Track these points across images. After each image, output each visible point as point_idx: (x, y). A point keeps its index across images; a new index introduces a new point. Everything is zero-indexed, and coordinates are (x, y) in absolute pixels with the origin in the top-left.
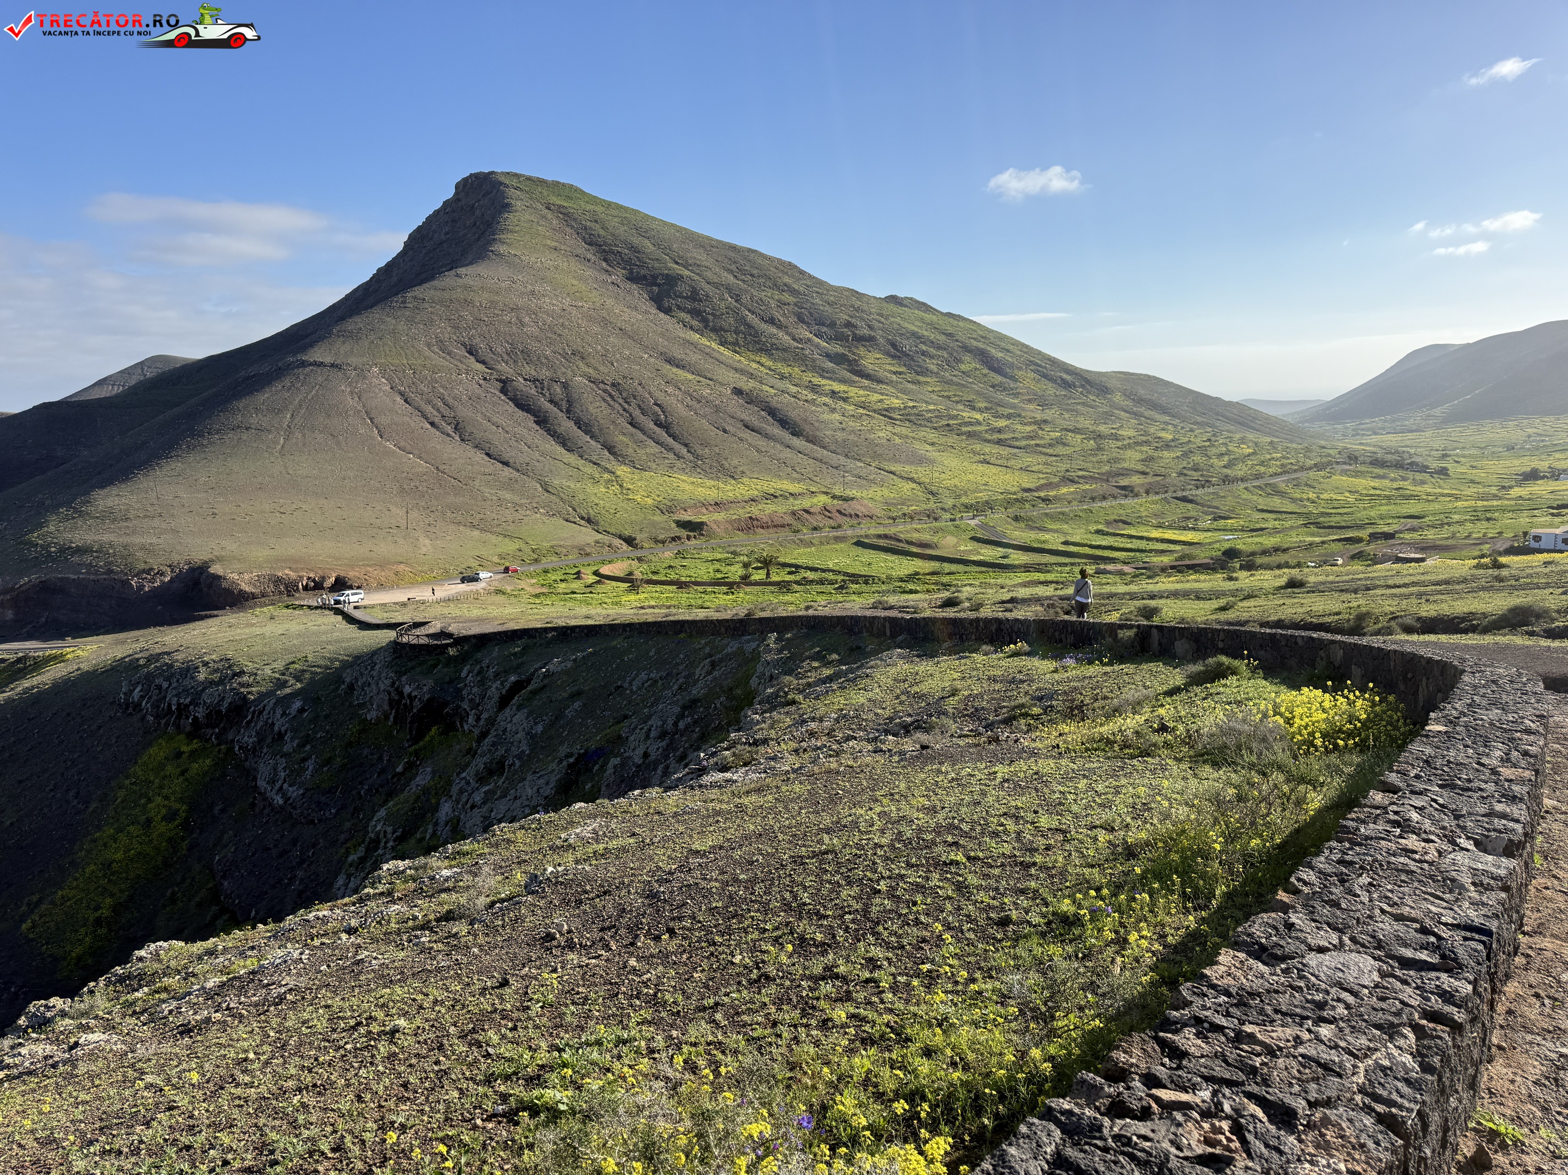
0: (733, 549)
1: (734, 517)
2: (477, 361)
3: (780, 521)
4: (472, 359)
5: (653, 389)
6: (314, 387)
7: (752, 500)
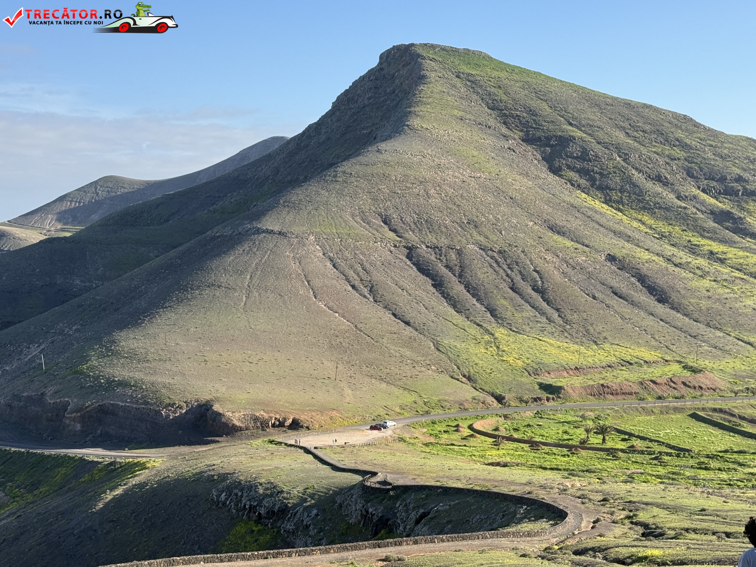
0: (581, 413)
1: (591, 383)
2: (390, 230)
3: (628, 390)
4: (386, 228)
5: (534, 256)
6: (266, 252)
7: (609, 366)
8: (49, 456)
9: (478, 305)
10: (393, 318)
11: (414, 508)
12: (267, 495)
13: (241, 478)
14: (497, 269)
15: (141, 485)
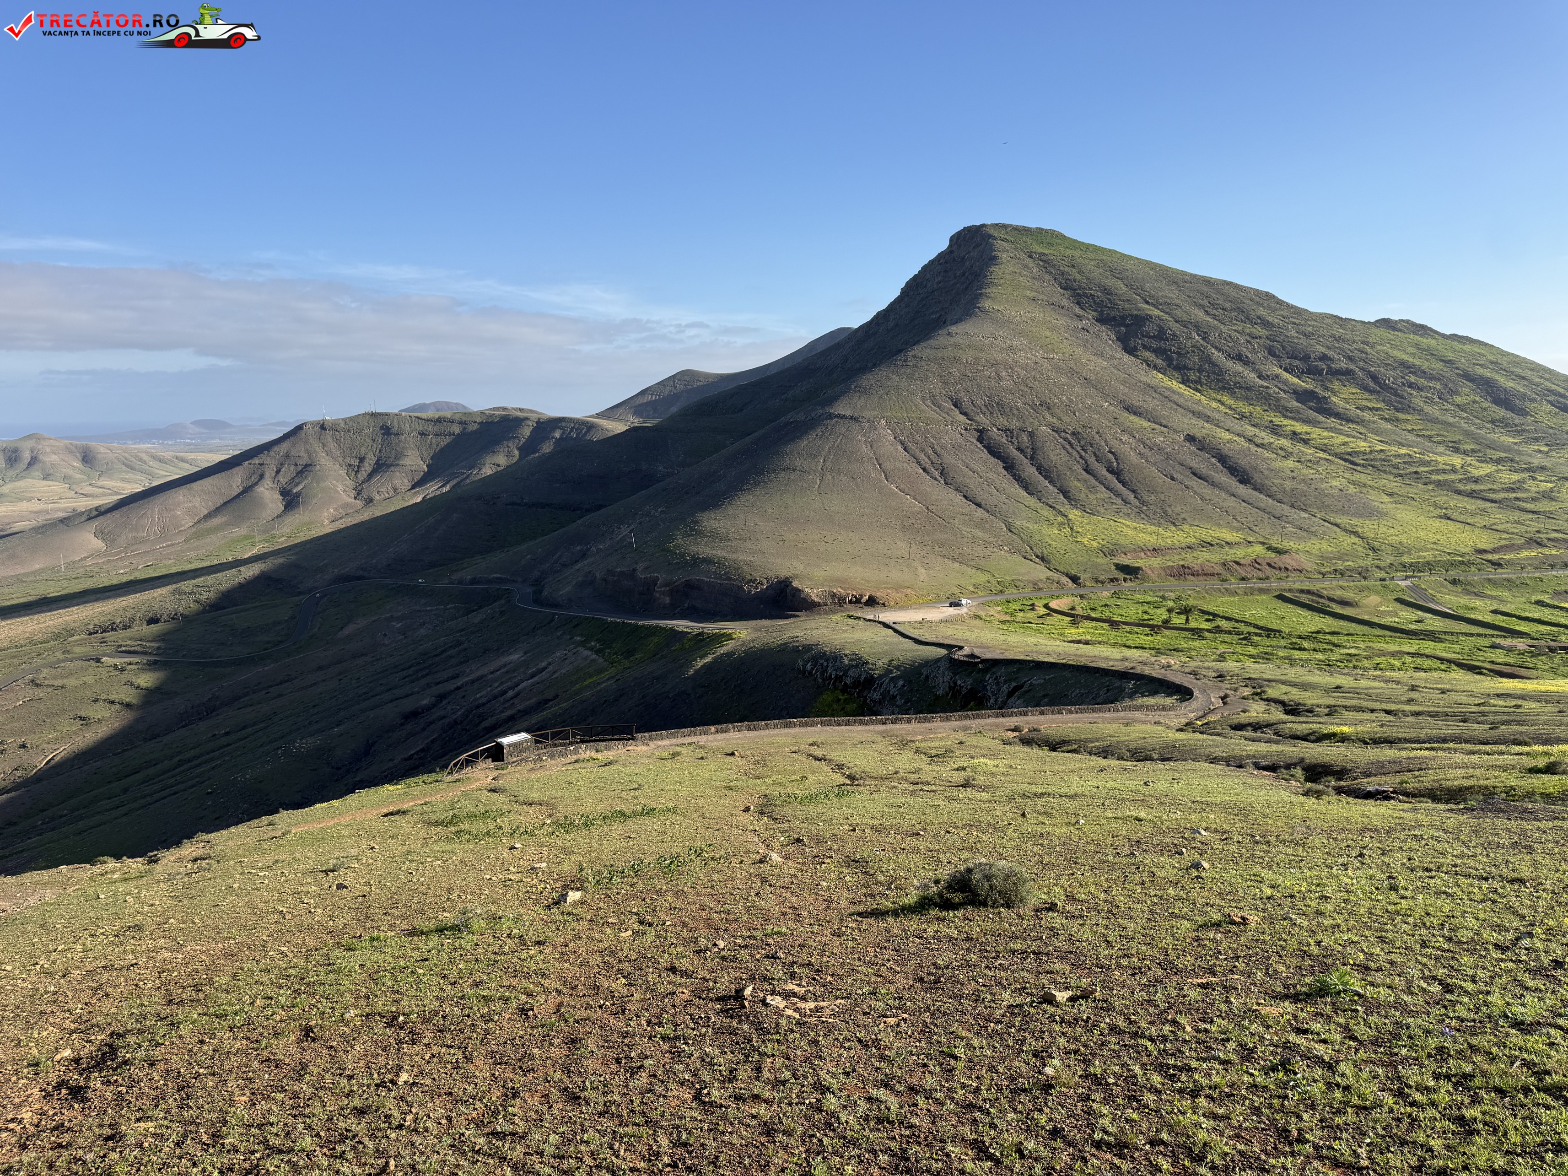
0: (1161, 594)
1: (1170, 563)
2: (961, 413)
3: (1211, 570)
4: (957, 411)
5: (1109, 437)
6: (838, 437)
7: (1189, 547)
8: (643, 626)
9: (1051, 487)
10: (964, 500)
11: (1005, 681)
12: (853, 666)
13: (826, 649)
14: (1071, 450)
15: (729, 654)
